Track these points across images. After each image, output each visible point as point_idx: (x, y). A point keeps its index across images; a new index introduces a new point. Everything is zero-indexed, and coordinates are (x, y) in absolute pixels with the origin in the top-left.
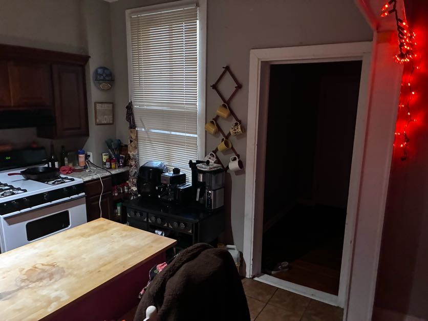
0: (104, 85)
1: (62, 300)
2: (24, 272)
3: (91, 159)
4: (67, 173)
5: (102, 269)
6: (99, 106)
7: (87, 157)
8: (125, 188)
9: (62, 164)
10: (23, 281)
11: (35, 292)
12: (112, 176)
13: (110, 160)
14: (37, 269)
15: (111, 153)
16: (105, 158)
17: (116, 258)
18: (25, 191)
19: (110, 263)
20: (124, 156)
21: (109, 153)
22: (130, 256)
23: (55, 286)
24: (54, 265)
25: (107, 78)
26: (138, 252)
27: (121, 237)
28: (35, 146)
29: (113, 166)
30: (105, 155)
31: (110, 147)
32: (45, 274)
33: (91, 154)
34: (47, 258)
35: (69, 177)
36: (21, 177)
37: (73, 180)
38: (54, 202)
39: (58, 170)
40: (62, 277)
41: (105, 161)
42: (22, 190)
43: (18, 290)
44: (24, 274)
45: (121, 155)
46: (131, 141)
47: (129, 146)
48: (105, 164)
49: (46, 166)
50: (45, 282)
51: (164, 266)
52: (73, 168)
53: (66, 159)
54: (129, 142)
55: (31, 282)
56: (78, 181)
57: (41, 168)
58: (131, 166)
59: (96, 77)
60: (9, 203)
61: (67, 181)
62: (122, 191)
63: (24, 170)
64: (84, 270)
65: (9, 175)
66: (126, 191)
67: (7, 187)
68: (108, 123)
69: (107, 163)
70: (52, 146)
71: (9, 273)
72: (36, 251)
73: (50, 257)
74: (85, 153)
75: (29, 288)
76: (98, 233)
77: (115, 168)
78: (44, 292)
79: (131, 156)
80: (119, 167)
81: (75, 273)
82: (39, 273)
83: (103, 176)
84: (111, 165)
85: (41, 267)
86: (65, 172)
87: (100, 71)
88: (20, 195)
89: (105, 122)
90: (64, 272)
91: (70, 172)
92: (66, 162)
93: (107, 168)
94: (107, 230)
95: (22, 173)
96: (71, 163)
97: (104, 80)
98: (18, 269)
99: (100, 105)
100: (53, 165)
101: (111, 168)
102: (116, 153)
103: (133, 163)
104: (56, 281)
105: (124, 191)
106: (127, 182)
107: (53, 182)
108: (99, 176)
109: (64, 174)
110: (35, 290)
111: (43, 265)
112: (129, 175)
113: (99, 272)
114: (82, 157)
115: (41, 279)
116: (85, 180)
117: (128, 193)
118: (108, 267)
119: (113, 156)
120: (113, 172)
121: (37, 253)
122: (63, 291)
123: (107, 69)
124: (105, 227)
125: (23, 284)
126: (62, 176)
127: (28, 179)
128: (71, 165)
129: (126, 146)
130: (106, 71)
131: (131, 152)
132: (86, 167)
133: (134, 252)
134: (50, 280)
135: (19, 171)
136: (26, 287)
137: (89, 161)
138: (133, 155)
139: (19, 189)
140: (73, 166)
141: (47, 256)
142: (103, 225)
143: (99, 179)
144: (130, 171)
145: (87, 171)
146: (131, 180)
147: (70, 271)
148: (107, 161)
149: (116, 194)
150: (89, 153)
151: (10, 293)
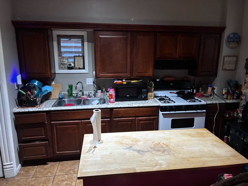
0: (232, 45)
1: (162, 166)
2: (153, 144)
3: (215, 91)
4: (199, 97)
5: (191, 159)
6: (226, 59)
7: (213, 89)
8: (235, 113)
9: (198, 91)
10: (151, 148)
11: (153, 156)
12: (227, 104)
13: (228, 93)
14: (159, 145)
15: (229, 88)
16: (224, 91)
17: (202, 157)
18: (175, 102)
19: (196, 158)
20: (238, 92)
21: (228, 89)
22: (211, 159)
23: (163, 158)
24: (168, 146)
25: (236, 40)
26: (218, 159)
27: (212, 145)
28: (186, 79)
29: (229, 97)
30: (225, 90)
31: (229, 85)
32: (162, 149)
33: (216, 88)
34: (167, 141)
35: (199, 100)
36: (176, 95)
37: (200, 101)
38: (187, 112)
39: (195, 94)
40: (168, 154)
41: (224, 93)
42: (174, 102)
43: (147, 151)
44: (153, 145)
45: (236, 91)
46: (245, 83)
47: (243, 86)
48: (223, 95)
49: (189, 91)
50: (160, 153)
51: (230, 177)
52: (203, 94)
53: (200, 89)
54: (244, 83)
55: (154, 150)
56: (203, 102)
57: (186, 91)
58: (242, 100)
59: (228, 40)
60: (165, 107)
61: (198, 101)
62: (232, 115)
63: (178, 91)
64: (181, 155)
65: (170, 93)
66: (235, 115)
67: (168, 99)
68: (231, 69)
69: (225, 95)
70: (194, 80)
71: (148, 142)
72: (164, 135)
73: (168, 141)
74: (212, 87)
75: (152, 153)
76: (198, 137)
77: (230, 99)
78: (157, 158)
79: (243, 93)
80: (233, 99)
81: (176, 155)
82: (160, 147)
83: (220, 102)
84: (227, 97)
85: (162, 144)
86: (198, 96)
87: (231, 36)
88: (172, 104)
89: (229, 69)
90: (171, 152)
91: (201, 96)
92: (200, 91)
93: (224, 98)
94: (205, 137)
95: (177, 93)
96: (203, 91)
97: (234, 41)
98: (152, 141)
99: (228, 57)
100: (193, 91)
101: (227, 98)
102: (233, 89)
103: (243, 98)
104: (164, 155)
105: (233, 115)
106: (238, 110)
107: (190, 100)
108: (217, 102)
109: (197, 97)
110: (153, 155)
111: (163, 143)
112: (239, 105)
113: (188, 160)
114: (210, 89)
115: (159, 151)
116: (207, 103)
117: (236, 117)
118: (194, 160)
119: (230, 91)
120: (228, 101)
121: (164, 136)
122: (165, 162)
123: (237, 34)
124: (205, 135)
125: (150, 150)
126: (196, 98)
127: (178, 96)
128: (202, 93)
129: (241, 85)
130: (236, 35)
131: (243, 90)
132: (211, 95)
133: (215, 157)
134: (162, 153)
135: (175, 92)
136: (151, 152)
137: (214, 92)
138: (245, 92)
139: (172, 101)
140: (204, 93)
141: (167, 140)
142: (204, 133)
143: (217, 104)
144: (240, 103)
145: (211, 98)
146: (240, 109)
147: (174, 152)
148: (225, 94)
149: (227, 116)
150: (215, 87)
151: (143, 151)
